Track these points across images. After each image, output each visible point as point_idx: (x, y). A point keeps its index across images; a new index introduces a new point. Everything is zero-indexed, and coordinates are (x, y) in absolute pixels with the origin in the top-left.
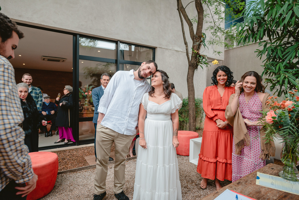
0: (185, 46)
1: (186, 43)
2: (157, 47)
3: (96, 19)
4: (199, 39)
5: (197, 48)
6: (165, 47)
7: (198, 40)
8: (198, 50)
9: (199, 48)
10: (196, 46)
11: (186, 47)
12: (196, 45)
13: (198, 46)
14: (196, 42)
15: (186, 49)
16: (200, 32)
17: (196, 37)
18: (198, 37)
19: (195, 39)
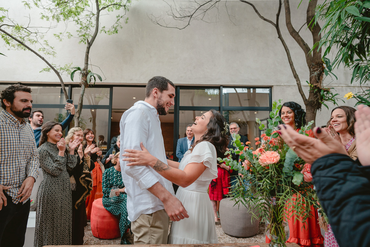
0: (295, 80)
1: (296, 76)
2: (273, 86)
3: (195, 68)
4: (317, 67)
5: (316, 79)
6: (286, 84)
7: (316, 69)
8: (318, 82)
9: (319, 79)
10: (313, 78)
11: (297, 81)
12: (314, 76)
13: (318, 76)
14: (313, 72)
15: (297, 84)
16: (317, 58)
17: (313, 66)
18: (315, 64)
19: (311, 69)
